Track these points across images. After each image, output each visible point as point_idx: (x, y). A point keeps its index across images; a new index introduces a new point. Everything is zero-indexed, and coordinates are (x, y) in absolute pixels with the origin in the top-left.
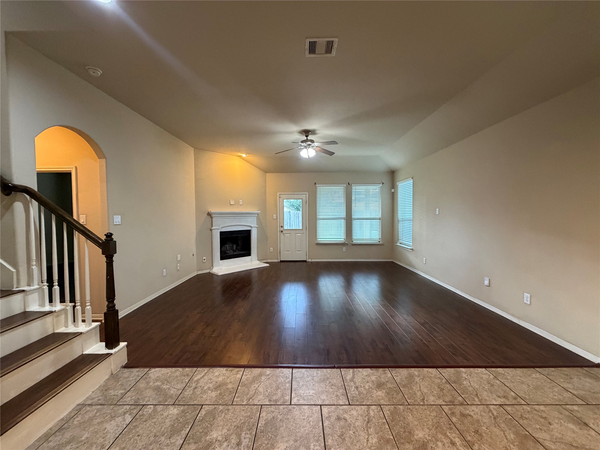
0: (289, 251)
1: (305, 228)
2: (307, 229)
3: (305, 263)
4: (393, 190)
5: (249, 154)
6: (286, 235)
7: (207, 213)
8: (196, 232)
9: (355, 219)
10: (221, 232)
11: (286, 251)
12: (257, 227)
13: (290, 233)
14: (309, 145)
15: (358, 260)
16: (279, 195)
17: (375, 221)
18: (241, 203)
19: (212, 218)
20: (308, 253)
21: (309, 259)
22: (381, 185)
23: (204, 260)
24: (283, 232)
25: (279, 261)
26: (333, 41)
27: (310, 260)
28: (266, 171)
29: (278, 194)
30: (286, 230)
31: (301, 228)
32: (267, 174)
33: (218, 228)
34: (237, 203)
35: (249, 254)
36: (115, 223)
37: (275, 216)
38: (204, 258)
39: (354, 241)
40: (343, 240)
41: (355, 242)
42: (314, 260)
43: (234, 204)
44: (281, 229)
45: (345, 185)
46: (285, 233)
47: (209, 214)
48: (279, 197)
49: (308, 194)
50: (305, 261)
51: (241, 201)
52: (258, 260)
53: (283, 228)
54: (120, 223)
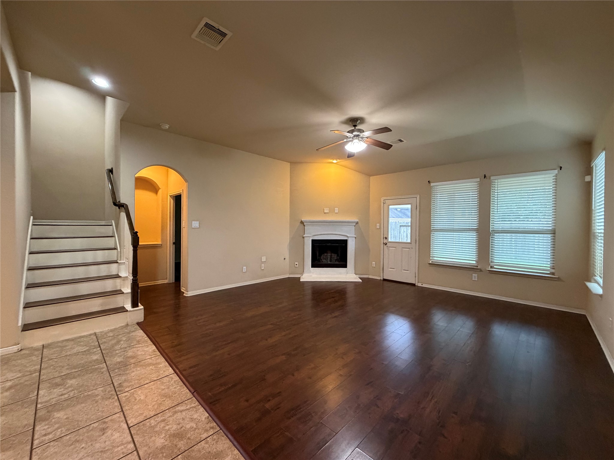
0: (394, 269)
1: (414, 241)
2: (417, 243)
3: (413, 288)
4: (587, 178)
5: (339, 159)
6: (390, 248)
7: (300, 221)
8: (290, 238)
9: (498, 231)
10: (312, 240)
11: (390, 268)
12: (355, 238)
13: (395, 246)
14: (357, 136)
15: (501, 298)
16: (384, 200)
17: (541, 235)
18: (336, 211)
19: (304, 226)
20: (417, 274)
21: (418, 282)
22: (556, 172)
23: (296, 265)
24: (387, 245)
25: (382, 279)
26: (206, 22)
27: (420, 285)
28: (369, 174)
29: (382, 199)
30: (390, 242)
31: (410, 242)
32: (371, 177)
33: (310, 236)
34: (332, 211)
35: (345, 266)
36: (193, 227)
37: (378, 225)
38: (296, 263)
39: (495, 267)
40: (474, 262)
41: (497, 268)
42: (424, 286)
43: (328, 212)
44: (385, 241)
45: (478, 180)
46: (389, 246)
47: (302, 222)
48: (384, 203)
49: (419, 196)
50: (414, 285)
51: (336, 209)
52: (355, 274)
53: (387, 239)
54: (198, 227)
